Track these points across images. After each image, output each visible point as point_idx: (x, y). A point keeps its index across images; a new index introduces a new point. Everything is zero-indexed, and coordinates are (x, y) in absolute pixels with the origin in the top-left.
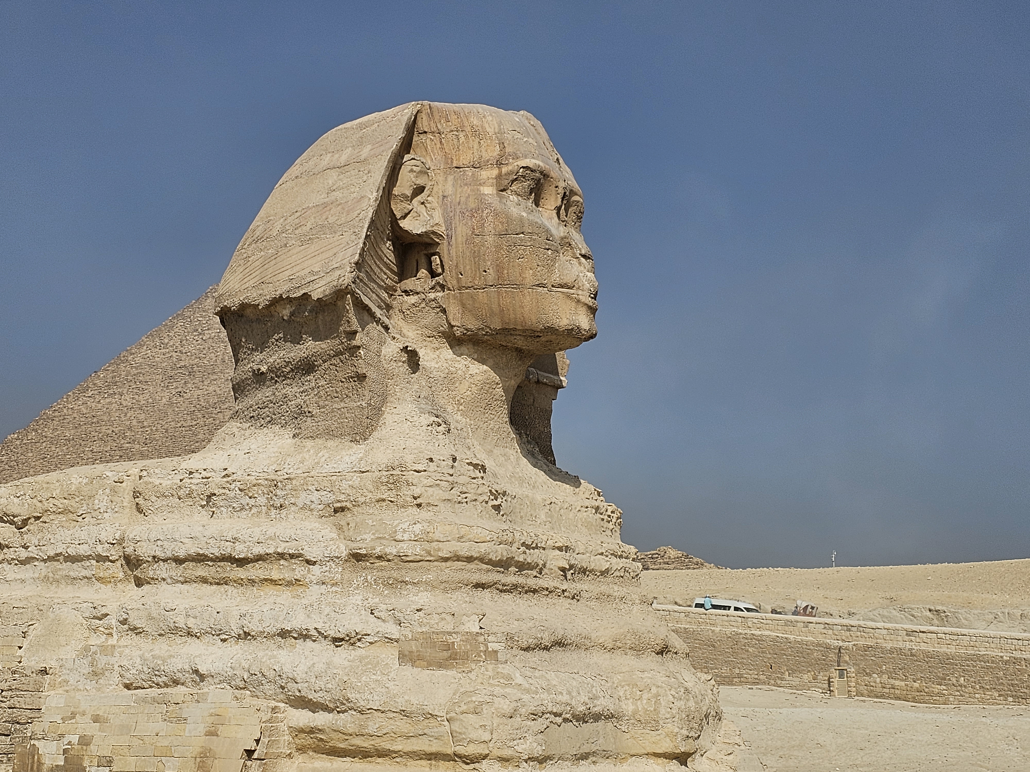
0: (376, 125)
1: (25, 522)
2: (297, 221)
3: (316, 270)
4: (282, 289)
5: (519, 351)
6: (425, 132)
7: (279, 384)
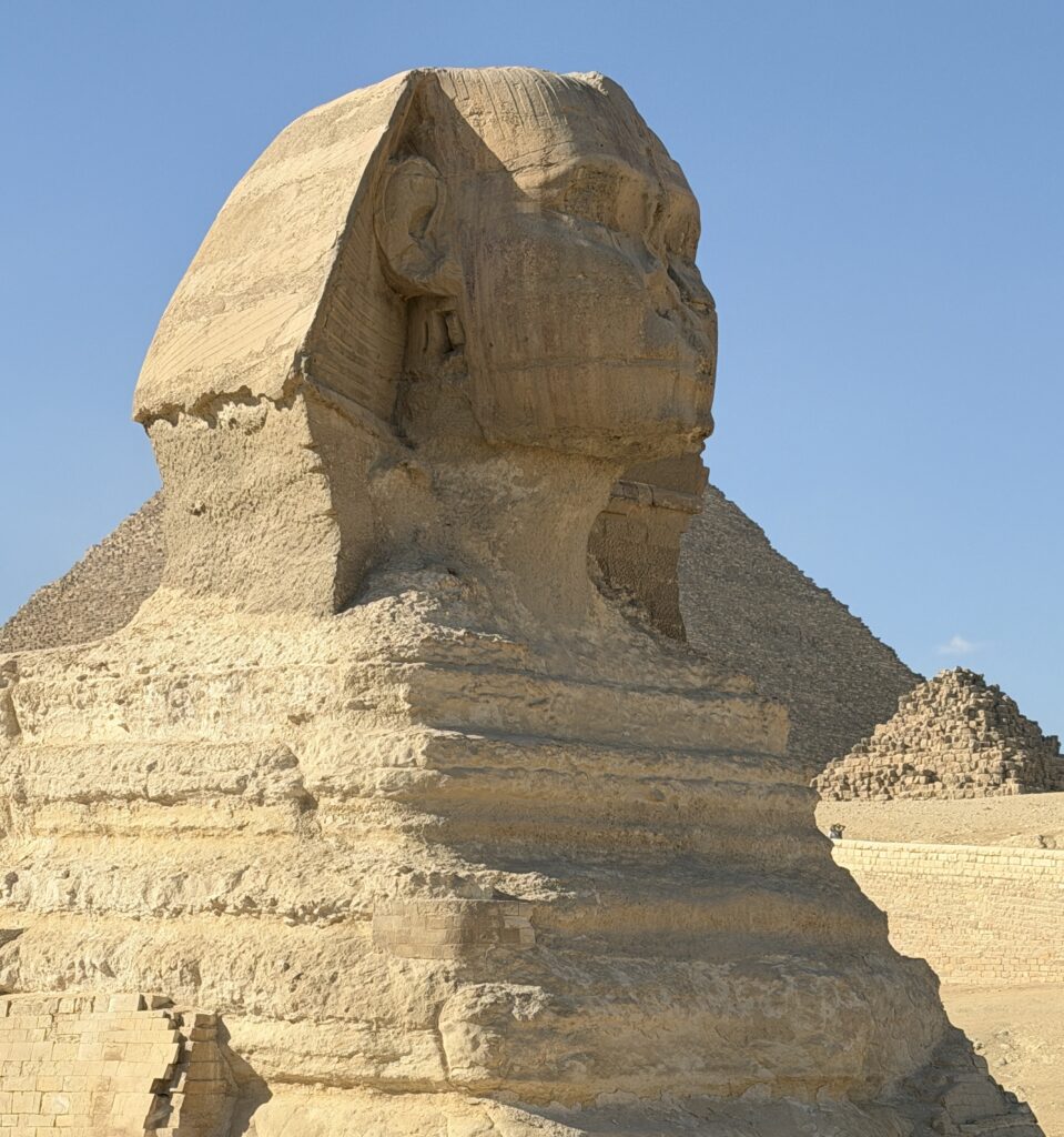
4: (215, 381)
6: (432, 120)
7: (219, 527)
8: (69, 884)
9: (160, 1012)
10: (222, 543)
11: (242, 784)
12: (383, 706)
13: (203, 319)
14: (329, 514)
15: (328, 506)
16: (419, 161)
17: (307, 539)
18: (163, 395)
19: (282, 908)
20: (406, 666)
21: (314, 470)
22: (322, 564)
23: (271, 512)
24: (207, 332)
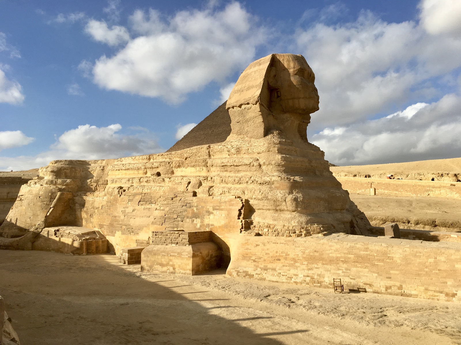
0: (263, 60)
1: (186, 159)
2: (245, 85)
3: (250, 96)
4: (242, 102)
5: (300, 114)
6: (276, 61)
7: (242, 125)
8: (222, 179)
9: (239, 199)
10: (243, 127)
11: (250, 164)
12: (273, 151)
13: (239, 93)
14: (263, 122)
15: (262, 120)
16: (274, 68)
17: (258, 126)
18: (233, 105)
19: (259, 182)
20: (277, 145)
21: (260, 115)
22: (262, 130)
23: (252, 122)
24: (240, 95)
